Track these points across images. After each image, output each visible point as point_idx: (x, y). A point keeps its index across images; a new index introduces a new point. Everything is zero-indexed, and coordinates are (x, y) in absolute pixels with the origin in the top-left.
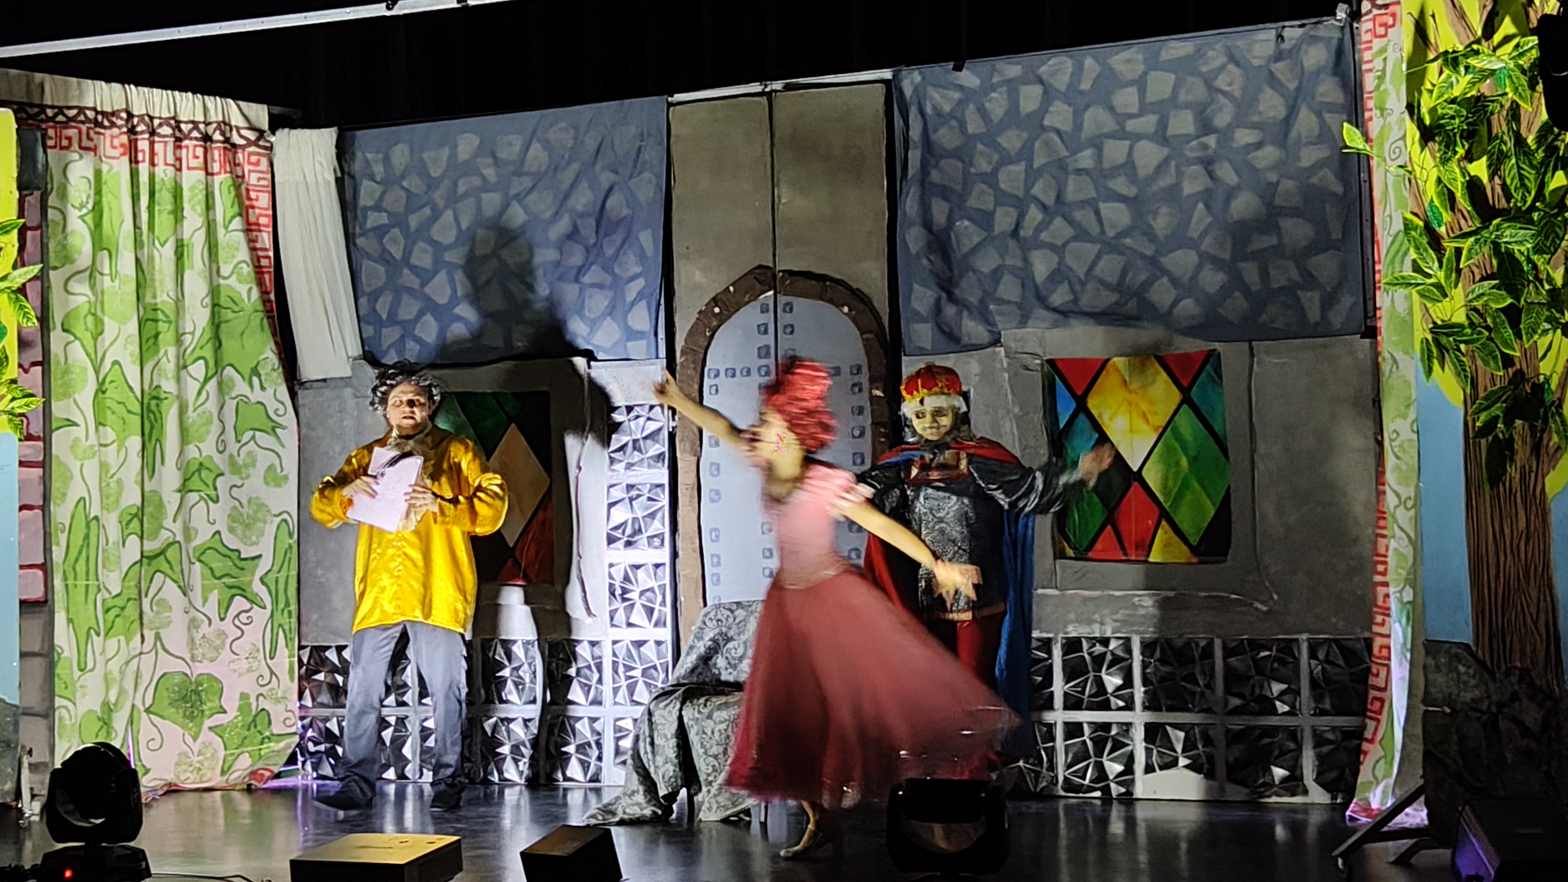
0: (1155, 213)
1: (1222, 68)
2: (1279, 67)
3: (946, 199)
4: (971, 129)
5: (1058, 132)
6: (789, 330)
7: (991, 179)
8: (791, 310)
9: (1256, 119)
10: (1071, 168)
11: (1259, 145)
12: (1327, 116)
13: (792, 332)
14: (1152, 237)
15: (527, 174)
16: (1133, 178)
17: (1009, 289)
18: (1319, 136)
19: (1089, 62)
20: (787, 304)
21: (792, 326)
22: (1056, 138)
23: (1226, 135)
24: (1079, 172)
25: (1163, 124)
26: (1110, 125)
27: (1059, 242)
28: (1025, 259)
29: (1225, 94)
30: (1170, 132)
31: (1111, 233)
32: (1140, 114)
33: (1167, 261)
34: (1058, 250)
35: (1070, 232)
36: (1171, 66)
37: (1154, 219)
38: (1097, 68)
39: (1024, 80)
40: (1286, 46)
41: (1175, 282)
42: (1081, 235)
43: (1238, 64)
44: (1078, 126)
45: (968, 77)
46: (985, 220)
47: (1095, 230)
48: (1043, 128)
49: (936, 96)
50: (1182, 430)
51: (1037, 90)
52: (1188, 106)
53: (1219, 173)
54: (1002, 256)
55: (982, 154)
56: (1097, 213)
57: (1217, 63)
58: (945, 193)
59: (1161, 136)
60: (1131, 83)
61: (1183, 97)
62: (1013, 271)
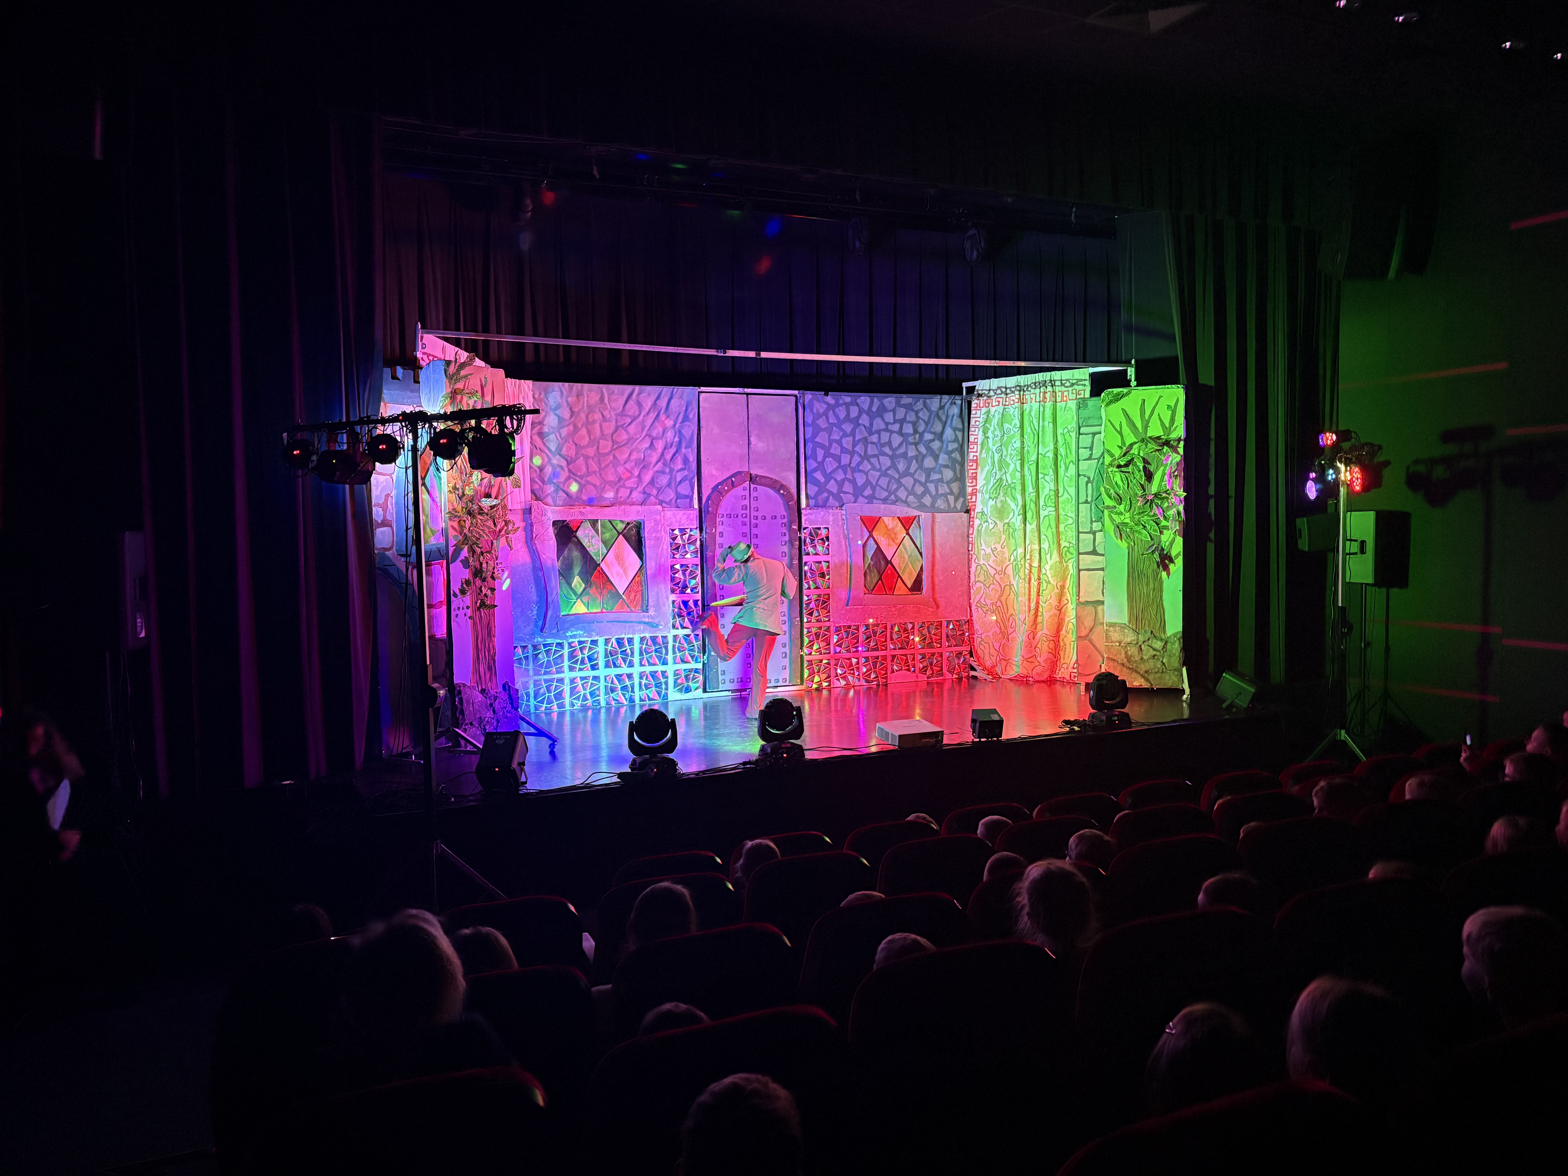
0: (899, 462)
1: (922, 409)
2: (941, 412)
3: (823, 449)
4: (831, 421)
5: (864, 426)
6: (755, 499)
7: (839, 442)
8: (756, 490)
9: (933, 430)
10: (869, 441)
11: (933, 440)
12: (957, 432)
13: (757, 500)
14: (898, 471)
15: (626, 416)
16: (891, 448)
17: (848, 487)
18: (955, 439)
19: (876, 400)
20: (754, 488)
21: (757, 497)
22: (863, 428)
23: (922, 435)
24: (872, 443)
25: (901, 428)
26: (883, 426)
27: (866, 471)
28: (853, 476)
29: (922, 419)
30: (903, 432)
31: (883, 469)
32: (894, 423)
33: (903, 481)
34: (866, 474)
35: (869, 467)
36: (904, 406)
37: (899, 464)
38: (879, 403)
39: (851, 404)
40: (943, 404)
41: (906, 489)
42: (874, 468)
43: (927, 409)
44: (871, 424)
45: (830, 399)
46: (838, 459)
47: (878, 467)
48: (859, 425)
49: (818, 405)
50: (906, 545)
51: (856, 408)
52: (909, 422)
53: (919, 449)
54: (845, 475)
55: (836, 431)
56: (879, 460)
57: (920, 408)
58: (822, 446)
59: (900, 433)
60: (891, 411)
61: (908, 419)
62: (849, 480)
